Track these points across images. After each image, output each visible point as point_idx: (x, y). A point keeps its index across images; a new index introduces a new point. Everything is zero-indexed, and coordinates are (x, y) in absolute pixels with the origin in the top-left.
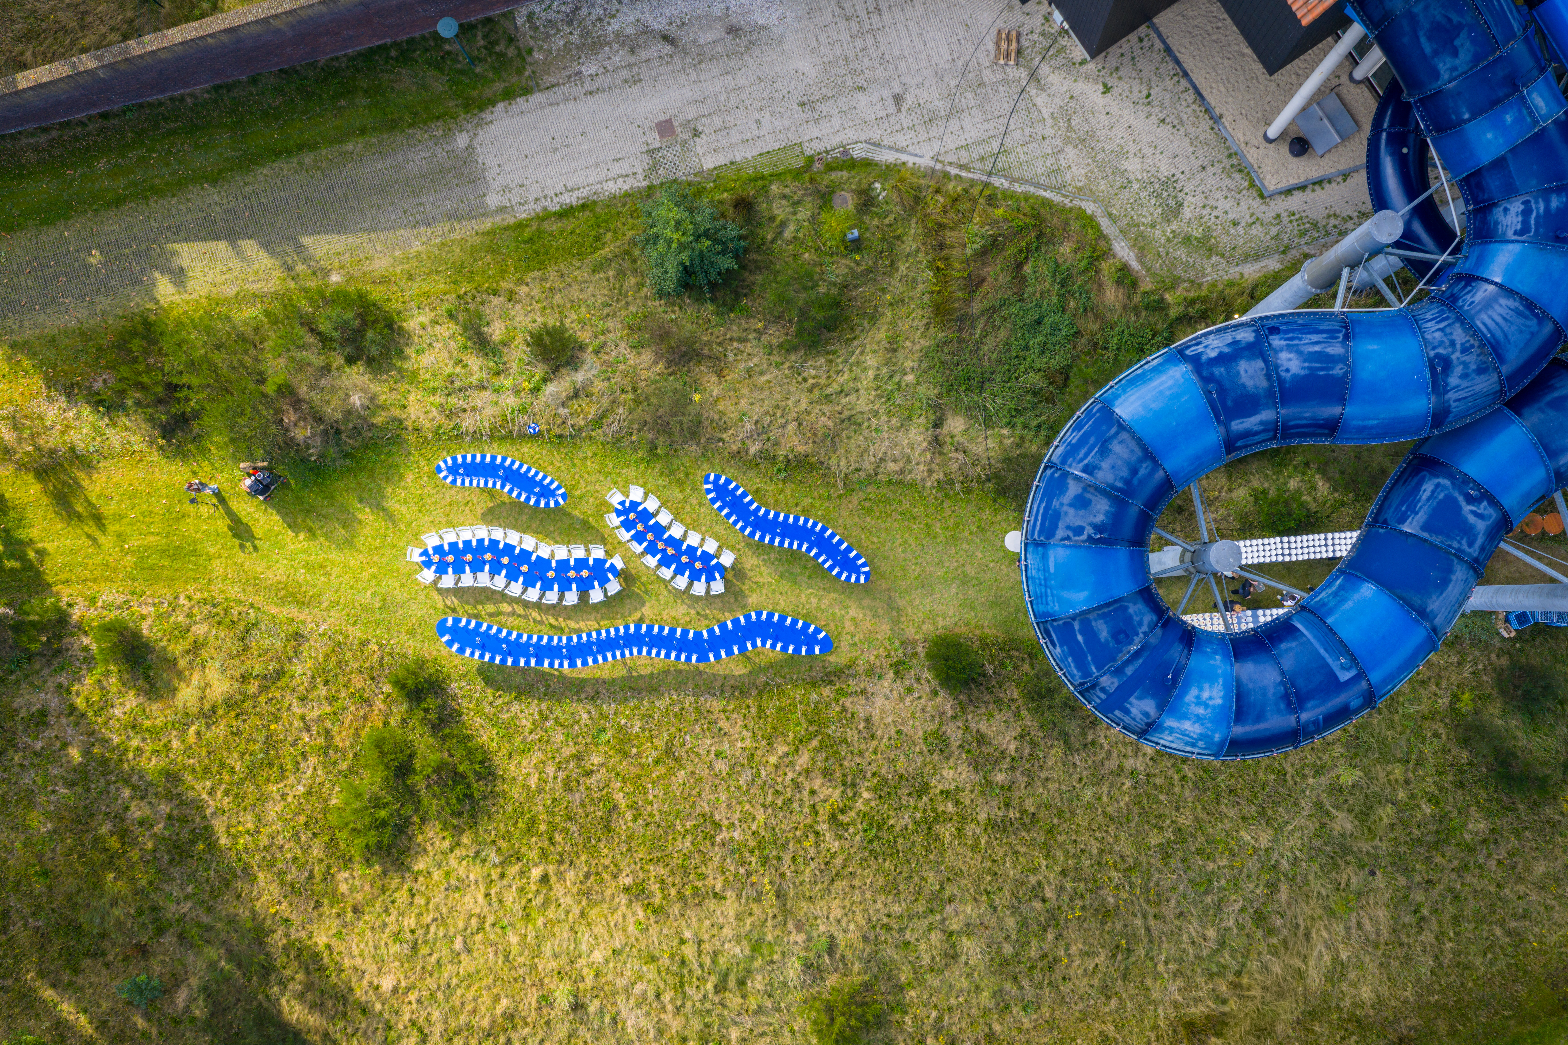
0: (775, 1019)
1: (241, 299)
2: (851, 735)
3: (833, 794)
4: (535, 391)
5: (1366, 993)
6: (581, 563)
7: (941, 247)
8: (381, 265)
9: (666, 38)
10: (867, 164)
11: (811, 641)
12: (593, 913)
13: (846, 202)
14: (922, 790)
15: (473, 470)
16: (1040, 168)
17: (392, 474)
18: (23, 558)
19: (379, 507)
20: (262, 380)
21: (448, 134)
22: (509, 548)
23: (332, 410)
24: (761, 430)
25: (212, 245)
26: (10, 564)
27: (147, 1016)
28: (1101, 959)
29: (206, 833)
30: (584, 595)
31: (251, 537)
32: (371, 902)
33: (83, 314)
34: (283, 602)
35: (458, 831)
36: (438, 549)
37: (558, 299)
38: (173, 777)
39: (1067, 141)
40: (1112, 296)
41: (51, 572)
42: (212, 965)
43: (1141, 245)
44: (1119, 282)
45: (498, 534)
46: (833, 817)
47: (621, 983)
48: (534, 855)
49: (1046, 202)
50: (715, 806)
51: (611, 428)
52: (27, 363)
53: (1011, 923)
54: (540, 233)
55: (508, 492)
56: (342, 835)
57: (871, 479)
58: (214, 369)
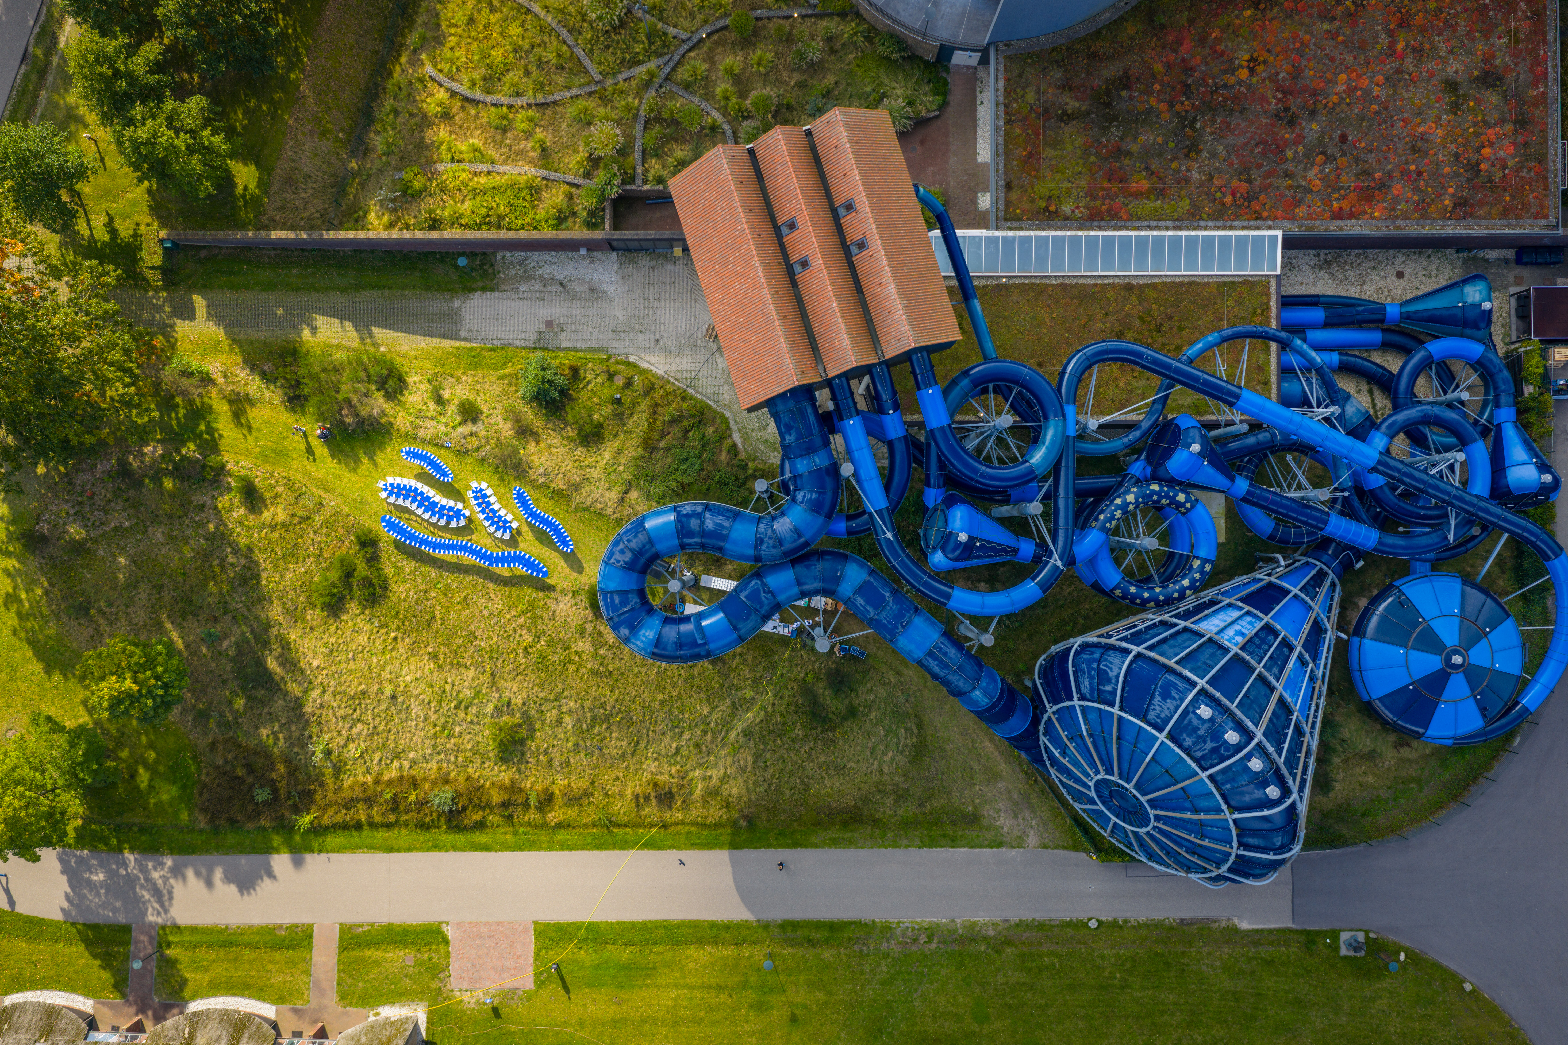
0: (477, 728)
1: (338, 347)
2: (545, 616)
3: (529, 639)
4: (454, 428)
5: (734, 791)
6: (451, 509)
7: (655, 413)
8: (405, 349)
9: (561, 284)
10: (635, 366)
11: (539, 570)
12: (412, 659)
13: (620, 381)
14: (568, 648)
15: (416, 456)
16: (710, 390)
17: (382, 446)
18: (212, 435)
19: (372, 458)
20: (338, 392)
21: (451, 300)
22: (422, 493)
23: (364, 412)
24: (545, 474)
25: (333, 320)
26: (206, 436)
27: (208, 648)
28: (624, 743)
29: (258, 577)
30: (448, 522)
31: (313, 454)
32: (319, 627)
33: (268, 334)
34: (319, 487)
35: (365, 607)
36: (392, 485)
37: (478, 387)
38: (250, 549)
39: (726, 382)
40: (724, 457)
41: (223, 445)
42: (243, 634)
43: (745, 438)
44: (729, 452)
45: (419, 485)
46: (526, 648)
47: (415, 692)
48: (394, 627)
49: (709, 407)
50: (477, 628)
51: (481, 454)
52: (237, 349)
53: (589, 715)
54: (479, 355)
55: (429, 469)
56: (315, 595)
57: (587, 509)
58: (319, 381)
